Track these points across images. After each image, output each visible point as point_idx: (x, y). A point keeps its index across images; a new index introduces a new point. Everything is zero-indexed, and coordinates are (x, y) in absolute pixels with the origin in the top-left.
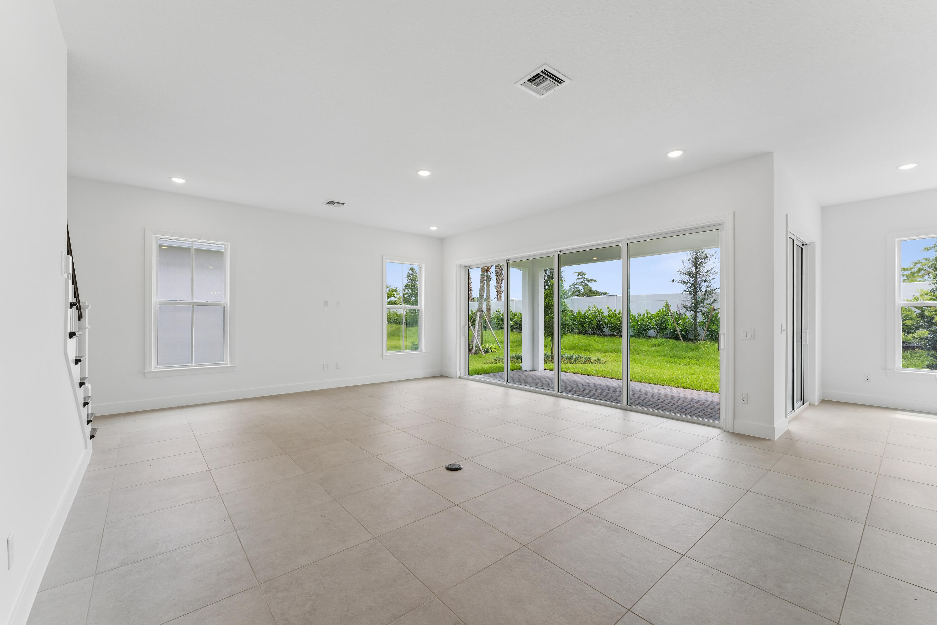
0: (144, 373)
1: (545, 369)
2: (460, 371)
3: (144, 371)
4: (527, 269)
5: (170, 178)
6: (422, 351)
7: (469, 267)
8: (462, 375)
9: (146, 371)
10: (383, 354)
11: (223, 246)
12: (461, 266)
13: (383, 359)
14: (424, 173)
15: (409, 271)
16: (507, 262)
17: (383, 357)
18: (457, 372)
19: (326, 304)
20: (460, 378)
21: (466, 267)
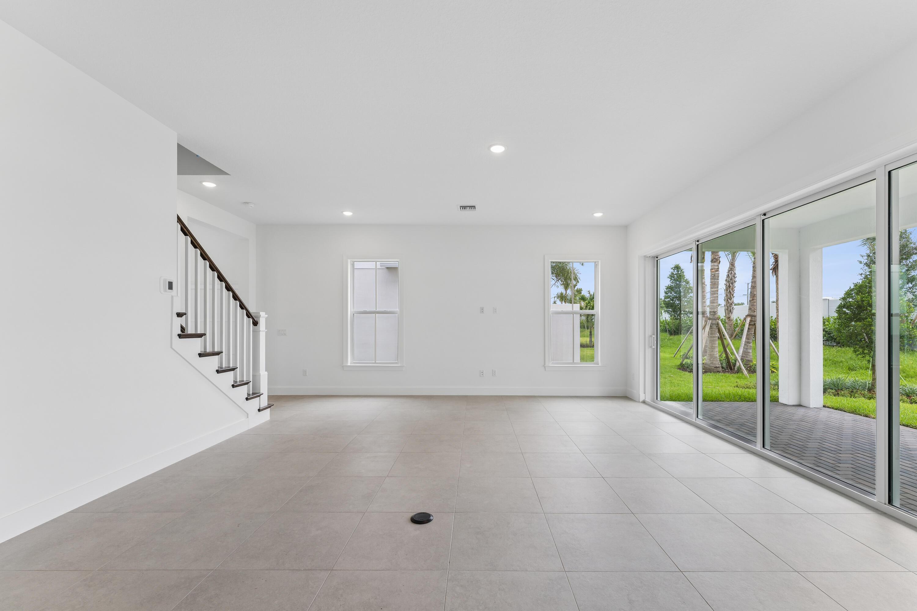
0: (343, 366)
1: (824, 406)
2: (645, 393)
3: (342, 365)
4: (787, 251)
5: (342, 212)
6: (598, 364)
7: (657, 258)
8: (648, 400)
9: (344, 365)
10: (545, 365)
11: (398, 263)
12: (645, 257)
13: (545, 370)
14: (498, 149)
15: (672, 270)
16: (697, 244)
17: (545, 369)
18: (640, 394)
19: (482, 310)
20: (644, 402)
21: (653, 257)
